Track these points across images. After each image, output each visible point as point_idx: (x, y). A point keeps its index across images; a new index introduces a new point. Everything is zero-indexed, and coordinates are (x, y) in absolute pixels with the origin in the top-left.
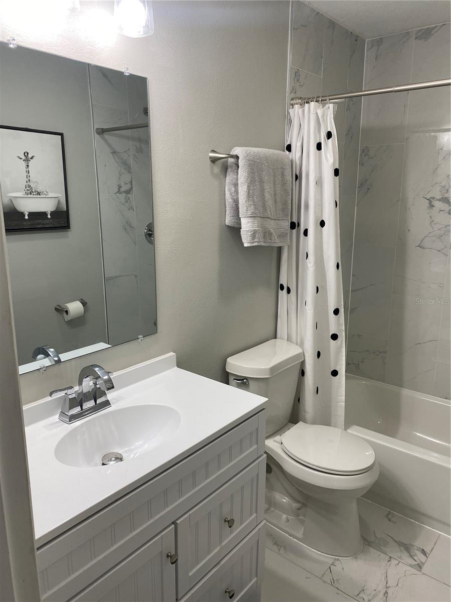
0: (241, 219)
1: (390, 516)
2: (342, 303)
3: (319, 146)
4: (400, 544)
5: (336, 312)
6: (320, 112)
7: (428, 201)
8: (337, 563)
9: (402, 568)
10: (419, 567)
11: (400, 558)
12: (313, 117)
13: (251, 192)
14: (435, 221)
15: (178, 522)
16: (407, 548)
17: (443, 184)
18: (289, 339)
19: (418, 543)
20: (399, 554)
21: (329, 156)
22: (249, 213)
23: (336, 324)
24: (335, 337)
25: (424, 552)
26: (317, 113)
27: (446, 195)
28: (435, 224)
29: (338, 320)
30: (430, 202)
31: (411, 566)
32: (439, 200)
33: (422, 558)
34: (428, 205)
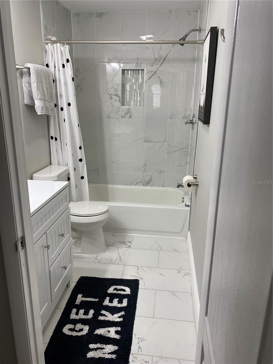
0: (35, 100)
1: (114, 235)
2: (82, 144)
3: (64, 66)
4: (120, 242)
5: (80, 148)
6: (62, 48)
7: (110, 96)
8: (98, 256)
9: (124, 249)
10: (130, 247)
11: (122, 246)
12: (59, 51)
13: (38, 86)
14: (114, 105)
15: (47, 232)
16: (124, 243)
17: (115, 88)
18: (59, 164)
19: (127, 240)
20: (121, 246)
21: (69, 71)
22: (39, 97)
23: (81, 154)
24: (81, 160)
25: (130, 242)
26: (61, 49)
27: (117, 93)
28: (114, 106)
29: (82, 152)
30: (111, 96)
31: (126, 247)
32: (114, 95)
33: (130, 244)
34: (110, 98)
